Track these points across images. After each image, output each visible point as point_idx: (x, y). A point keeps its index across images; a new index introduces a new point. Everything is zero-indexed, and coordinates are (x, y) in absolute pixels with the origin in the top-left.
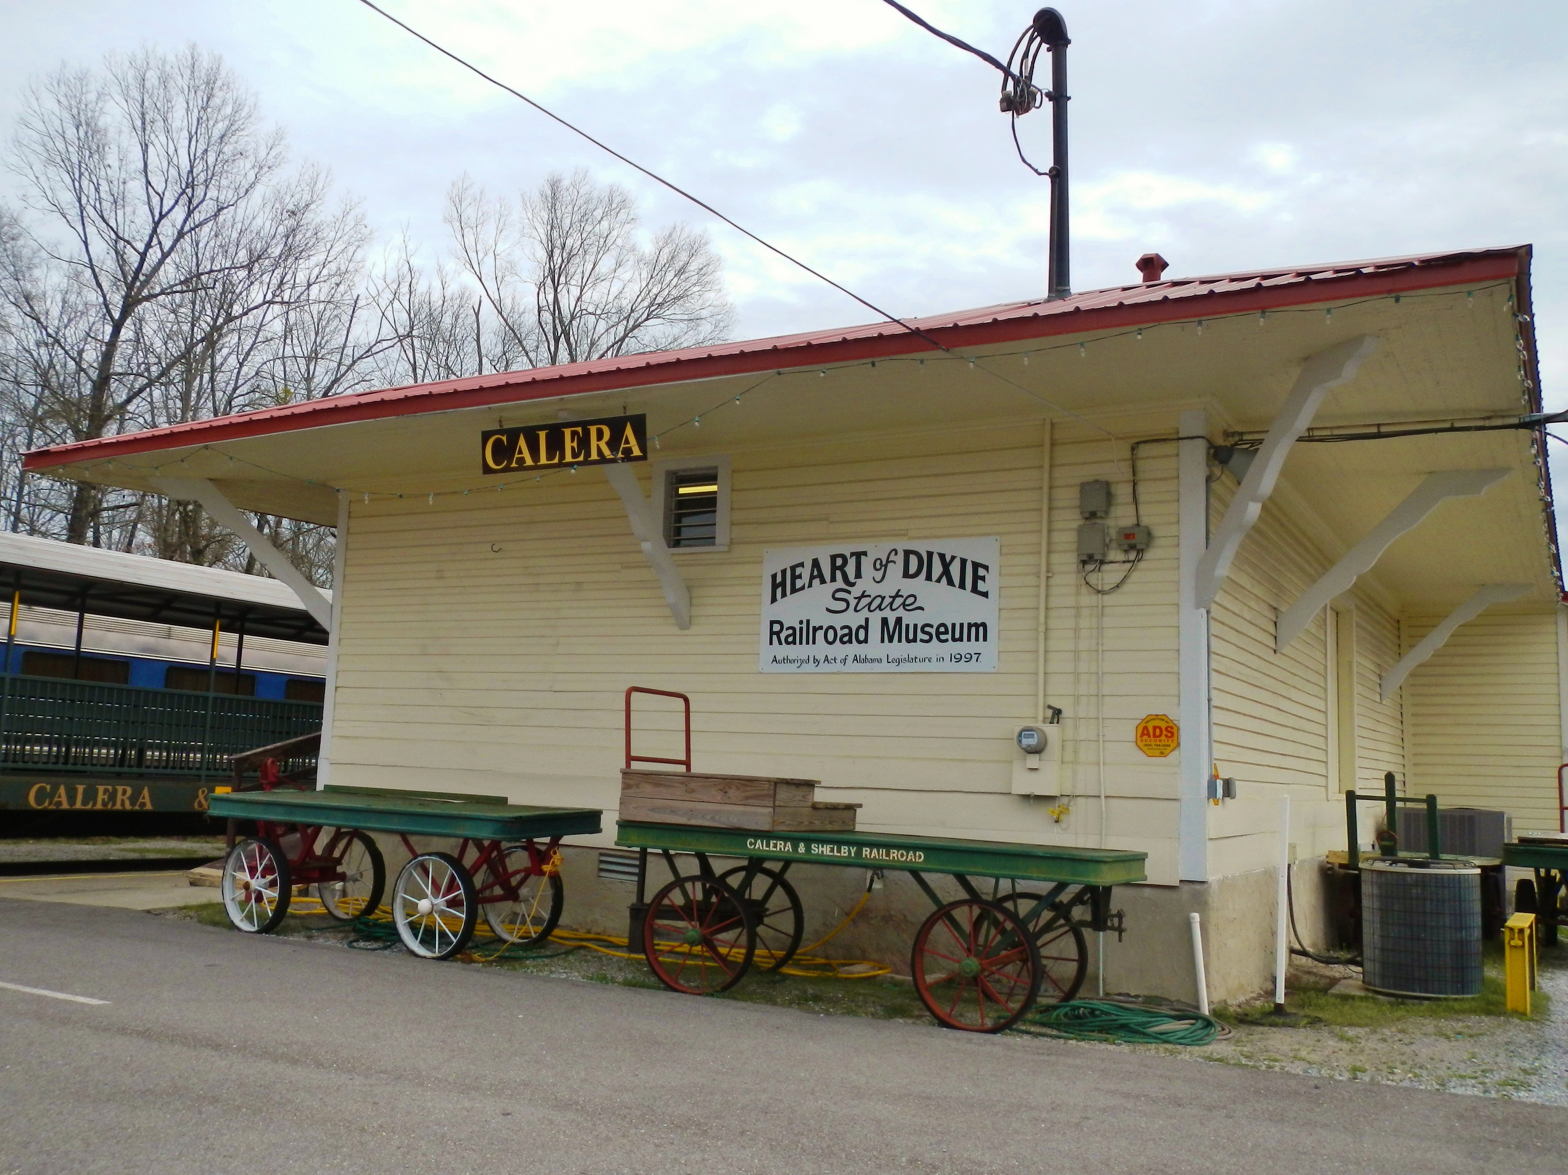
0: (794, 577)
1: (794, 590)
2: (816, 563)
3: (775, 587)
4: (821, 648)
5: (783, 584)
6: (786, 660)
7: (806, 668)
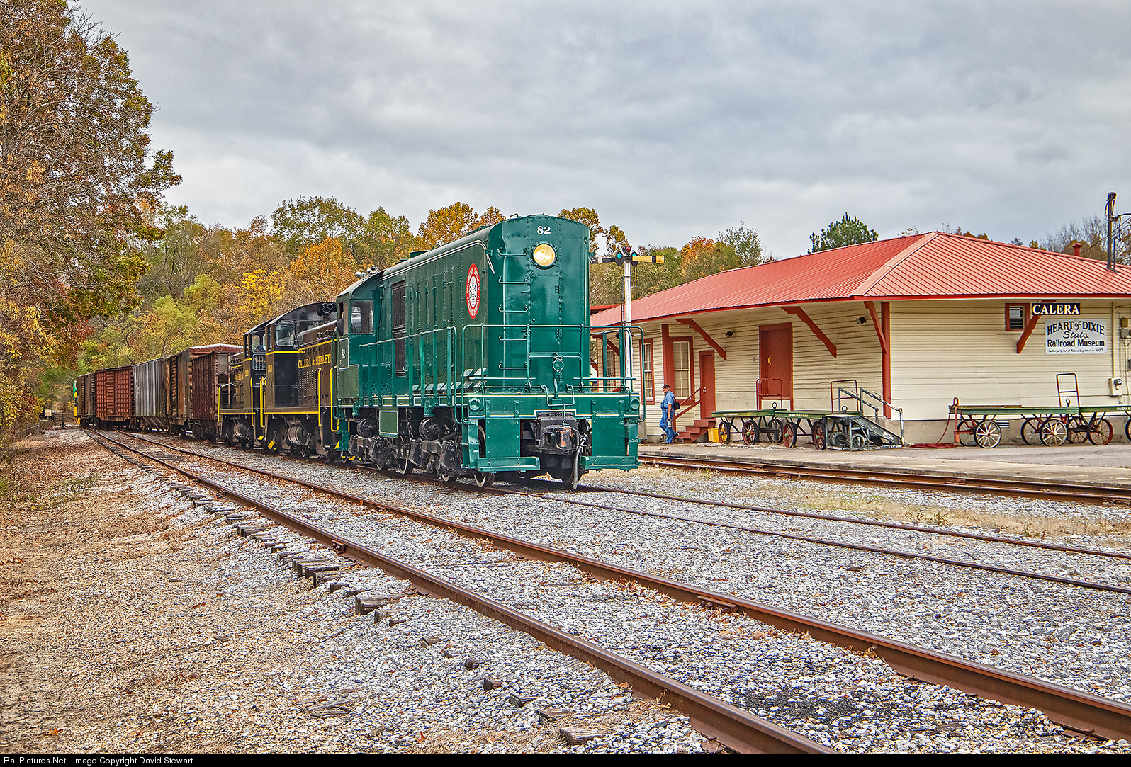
0: (1054, 328)
1: (1054, 331)
2: (1060, 324)
3: (1049, 330)
4: (1062, 348)
5: (1051, 330)
6: (1053, 351)
7: (1060, 353)
